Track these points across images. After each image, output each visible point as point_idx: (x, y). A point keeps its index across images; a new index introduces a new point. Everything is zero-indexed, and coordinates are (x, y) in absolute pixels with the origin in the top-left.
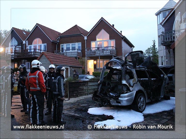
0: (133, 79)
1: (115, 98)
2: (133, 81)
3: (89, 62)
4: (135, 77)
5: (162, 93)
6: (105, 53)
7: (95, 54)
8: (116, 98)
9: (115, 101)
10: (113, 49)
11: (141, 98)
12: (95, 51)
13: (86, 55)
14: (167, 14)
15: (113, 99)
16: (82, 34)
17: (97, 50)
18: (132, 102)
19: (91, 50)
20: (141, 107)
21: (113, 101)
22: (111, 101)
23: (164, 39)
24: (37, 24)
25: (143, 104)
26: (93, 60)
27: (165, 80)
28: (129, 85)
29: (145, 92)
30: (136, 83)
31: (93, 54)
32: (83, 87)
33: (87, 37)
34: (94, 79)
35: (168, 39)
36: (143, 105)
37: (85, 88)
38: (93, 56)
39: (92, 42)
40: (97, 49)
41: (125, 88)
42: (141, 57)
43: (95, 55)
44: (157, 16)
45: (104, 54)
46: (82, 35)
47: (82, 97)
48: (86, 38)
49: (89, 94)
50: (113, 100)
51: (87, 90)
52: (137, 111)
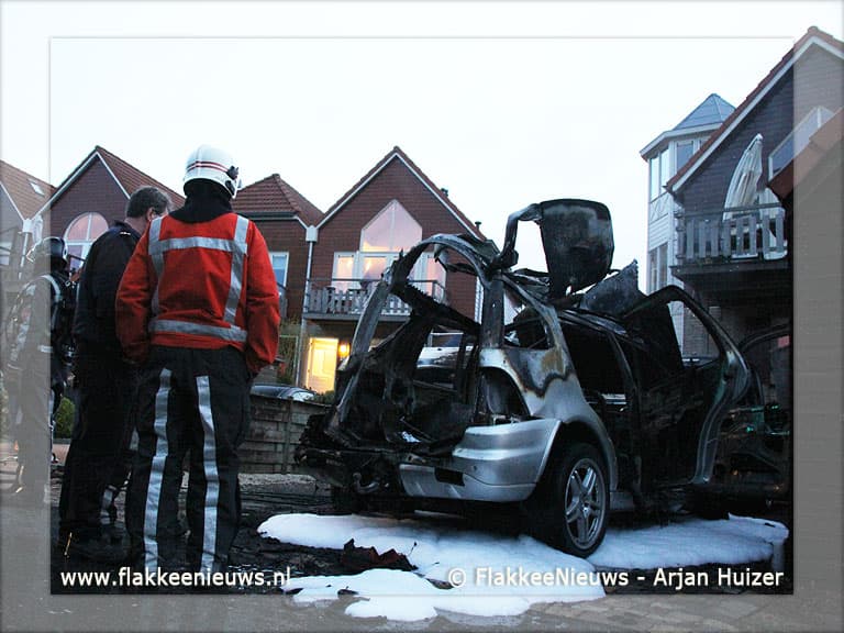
0: (546, 352)
1: (430, 450)
2: (547, 362)
3: (316, 345)
4: (558, 344)
5: (702, 461)
6: (395, 310)
7: (346, 309)
8: (439, 451)
9: (432, 470)
10: (433, 291)
11: (583, 474)
12: (347, 295)
13: (305, 310)
14: (696, 148)
15: (415, 457)
16: (297, 213)
17: (358, 291)
18: (534, 485)
19: (331, 290)
20: (580, 527)
21: (415, 467)
22: (406, 471)
23: (685, 244)
24: (98, 148)
25: (593, 508)
26: (336, 341)
27: (727, 378)
28: (520, 377)
29: (607, 442)
30: (564, 378)
31: (339, 310)
32: (261, 428)
33: (320, 229)
34: (324, 399)
35: (702, 248)
36: (591, 518)
37: (272, 432)
38: (337, 317)
39: (341, 254)
40: (359, 287)
41: (496, 395)
42: (598, 237)
43: (346, 313)
44: (647, 164)
45: (392, 313)
46: (296, 217)
47: (251, 476)
48: (312, 234)
49: (289, 468)
50: (417, 462)
51: (280, 448)
52: (556, 548)
